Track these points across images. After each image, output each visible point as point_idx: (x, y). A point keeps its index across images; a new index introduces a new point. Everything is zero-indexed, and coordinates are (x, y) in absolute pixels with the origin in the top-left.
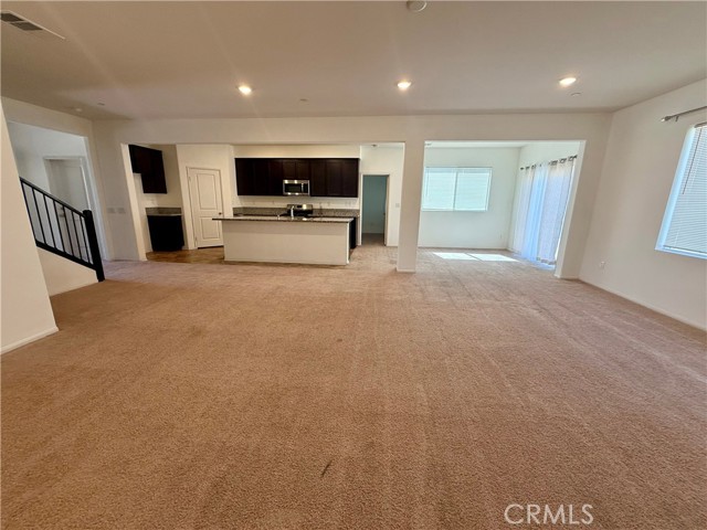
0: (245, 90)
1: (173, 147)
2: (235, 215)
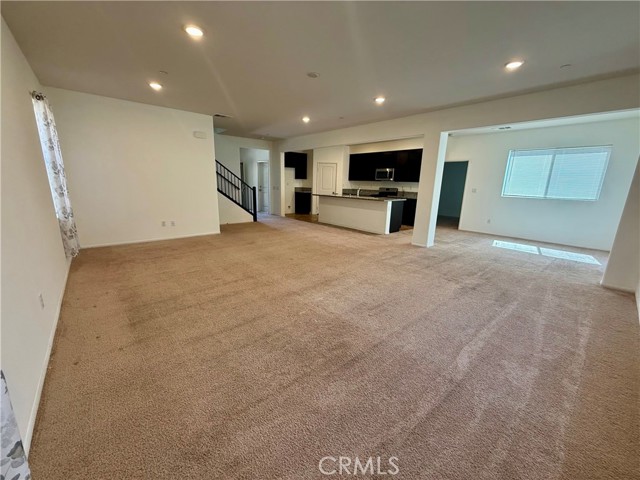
0: (306, 120)
1: (312, 151)
2: (344, 194)
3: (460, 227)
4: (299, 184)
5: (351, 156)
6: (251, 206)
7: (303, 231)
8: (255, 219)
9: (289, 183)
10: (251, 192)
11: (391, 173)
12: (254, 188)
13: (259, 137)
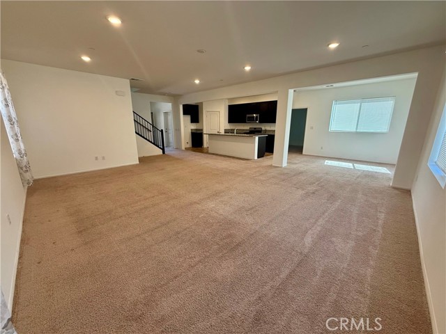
0: (197, 82)
1: (202, 103)
2: (225, 132)
3: (304, 152)
4: (194, 126)
5: (229, 106)
6: (160, 143)
7: (198, 159)
8: (164, 152)
9: (186, 126)
10: (160, 133)
11: (257, 117)
12: (162, 131)
13: (164, 94)
